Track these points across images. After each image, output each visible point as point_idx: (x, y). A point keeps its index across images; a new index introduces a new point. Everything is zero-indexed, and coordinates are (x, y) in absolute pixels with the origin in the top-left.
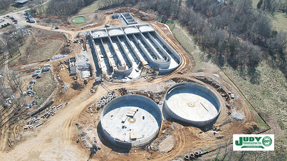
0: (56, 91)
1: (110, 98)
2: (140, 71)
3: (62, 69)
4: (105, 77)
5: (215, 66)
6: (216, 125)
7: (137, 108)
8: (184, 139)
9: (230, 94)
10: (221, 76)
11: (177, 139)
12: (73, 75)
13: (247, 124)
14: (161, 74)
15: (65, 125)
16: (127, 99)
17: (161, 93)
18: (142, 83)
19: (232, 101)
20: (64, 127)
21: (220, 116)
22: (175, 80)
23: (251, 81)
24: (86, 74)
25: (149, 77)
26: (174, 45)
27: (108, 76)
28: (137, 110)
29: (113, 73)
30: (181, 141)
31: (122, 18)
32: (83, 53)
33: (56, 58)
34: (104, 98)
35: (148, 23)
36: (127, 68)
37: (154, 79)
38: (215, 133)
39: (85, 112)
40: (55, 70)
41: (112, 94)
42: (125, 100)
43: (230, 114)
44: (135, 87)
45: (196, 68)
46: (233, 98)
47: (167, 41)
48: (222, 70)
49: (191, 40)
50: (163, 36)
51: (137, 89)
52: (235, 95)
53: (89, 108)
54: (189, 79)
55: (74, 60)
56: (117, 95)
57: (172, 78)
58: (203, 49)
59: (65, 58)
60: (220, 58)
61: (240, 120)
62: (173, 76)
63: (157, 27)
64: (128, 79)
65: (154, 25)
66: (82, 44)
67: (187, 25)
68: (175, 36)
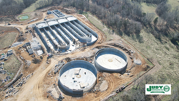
0: (22, 67)
1: (61, 65)
2: (75, 45)
3: (22, 52)
4: (54, 53)
5: (118, 36)
6: (127, 70)
7: (80, 68)
8: (113, 81)
9: (130, 51)
10: (123, 42)
11: (109, 82)
12: (31, 54)
13: (143, 65)
14: (88, 45)
15: (35, 88)
16: (72, 64)
17: (92, 56)
18: (78, 52)
19: (132, 54)
20: (35, 89)
21: (128, 64)
22: (97, 47)
23: (139, 41)
24: (40, 52)
25: (82, 48)
26: (91, 27)
27: (56, 52)
28: (80, 69)
29: (58, 49)
30: (111, 82)
31: (54, 13)
32: (34, 39)
33: (16, 45)
34: (57, 66)
35: (72, 15)
36: (66, 45)
37: (85, 49)
38: (128, 74)
39: (47, 77)
40: (17, 53)
41: (62, 62)
42: (71, 65)
43: (133, 62)
44: (75, 55)
45: (108, 39)
46: (132, 53)
47: (86, 25)
48: (122, 38)
49: (100, 22)
50: (83, 22)
51: (76, 57)
52: (133, 51)
53: (49, 74)
54: (106, 45)
55: (29, 44)
56: (65, 62)
57: (96, 46)
58: (109, 27)
59: (22, 44)
60: (119, 31)
61: (140, 64)
62: (96, 45)
63: (78, 17)
64: (69, 52)
65: (76, 16)
66: (31, 33)
67: (96, 14)
68: (90, 21)
